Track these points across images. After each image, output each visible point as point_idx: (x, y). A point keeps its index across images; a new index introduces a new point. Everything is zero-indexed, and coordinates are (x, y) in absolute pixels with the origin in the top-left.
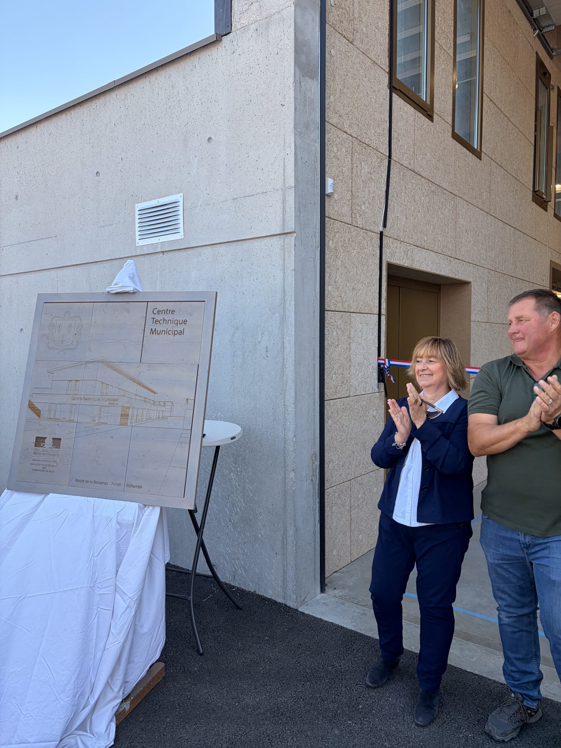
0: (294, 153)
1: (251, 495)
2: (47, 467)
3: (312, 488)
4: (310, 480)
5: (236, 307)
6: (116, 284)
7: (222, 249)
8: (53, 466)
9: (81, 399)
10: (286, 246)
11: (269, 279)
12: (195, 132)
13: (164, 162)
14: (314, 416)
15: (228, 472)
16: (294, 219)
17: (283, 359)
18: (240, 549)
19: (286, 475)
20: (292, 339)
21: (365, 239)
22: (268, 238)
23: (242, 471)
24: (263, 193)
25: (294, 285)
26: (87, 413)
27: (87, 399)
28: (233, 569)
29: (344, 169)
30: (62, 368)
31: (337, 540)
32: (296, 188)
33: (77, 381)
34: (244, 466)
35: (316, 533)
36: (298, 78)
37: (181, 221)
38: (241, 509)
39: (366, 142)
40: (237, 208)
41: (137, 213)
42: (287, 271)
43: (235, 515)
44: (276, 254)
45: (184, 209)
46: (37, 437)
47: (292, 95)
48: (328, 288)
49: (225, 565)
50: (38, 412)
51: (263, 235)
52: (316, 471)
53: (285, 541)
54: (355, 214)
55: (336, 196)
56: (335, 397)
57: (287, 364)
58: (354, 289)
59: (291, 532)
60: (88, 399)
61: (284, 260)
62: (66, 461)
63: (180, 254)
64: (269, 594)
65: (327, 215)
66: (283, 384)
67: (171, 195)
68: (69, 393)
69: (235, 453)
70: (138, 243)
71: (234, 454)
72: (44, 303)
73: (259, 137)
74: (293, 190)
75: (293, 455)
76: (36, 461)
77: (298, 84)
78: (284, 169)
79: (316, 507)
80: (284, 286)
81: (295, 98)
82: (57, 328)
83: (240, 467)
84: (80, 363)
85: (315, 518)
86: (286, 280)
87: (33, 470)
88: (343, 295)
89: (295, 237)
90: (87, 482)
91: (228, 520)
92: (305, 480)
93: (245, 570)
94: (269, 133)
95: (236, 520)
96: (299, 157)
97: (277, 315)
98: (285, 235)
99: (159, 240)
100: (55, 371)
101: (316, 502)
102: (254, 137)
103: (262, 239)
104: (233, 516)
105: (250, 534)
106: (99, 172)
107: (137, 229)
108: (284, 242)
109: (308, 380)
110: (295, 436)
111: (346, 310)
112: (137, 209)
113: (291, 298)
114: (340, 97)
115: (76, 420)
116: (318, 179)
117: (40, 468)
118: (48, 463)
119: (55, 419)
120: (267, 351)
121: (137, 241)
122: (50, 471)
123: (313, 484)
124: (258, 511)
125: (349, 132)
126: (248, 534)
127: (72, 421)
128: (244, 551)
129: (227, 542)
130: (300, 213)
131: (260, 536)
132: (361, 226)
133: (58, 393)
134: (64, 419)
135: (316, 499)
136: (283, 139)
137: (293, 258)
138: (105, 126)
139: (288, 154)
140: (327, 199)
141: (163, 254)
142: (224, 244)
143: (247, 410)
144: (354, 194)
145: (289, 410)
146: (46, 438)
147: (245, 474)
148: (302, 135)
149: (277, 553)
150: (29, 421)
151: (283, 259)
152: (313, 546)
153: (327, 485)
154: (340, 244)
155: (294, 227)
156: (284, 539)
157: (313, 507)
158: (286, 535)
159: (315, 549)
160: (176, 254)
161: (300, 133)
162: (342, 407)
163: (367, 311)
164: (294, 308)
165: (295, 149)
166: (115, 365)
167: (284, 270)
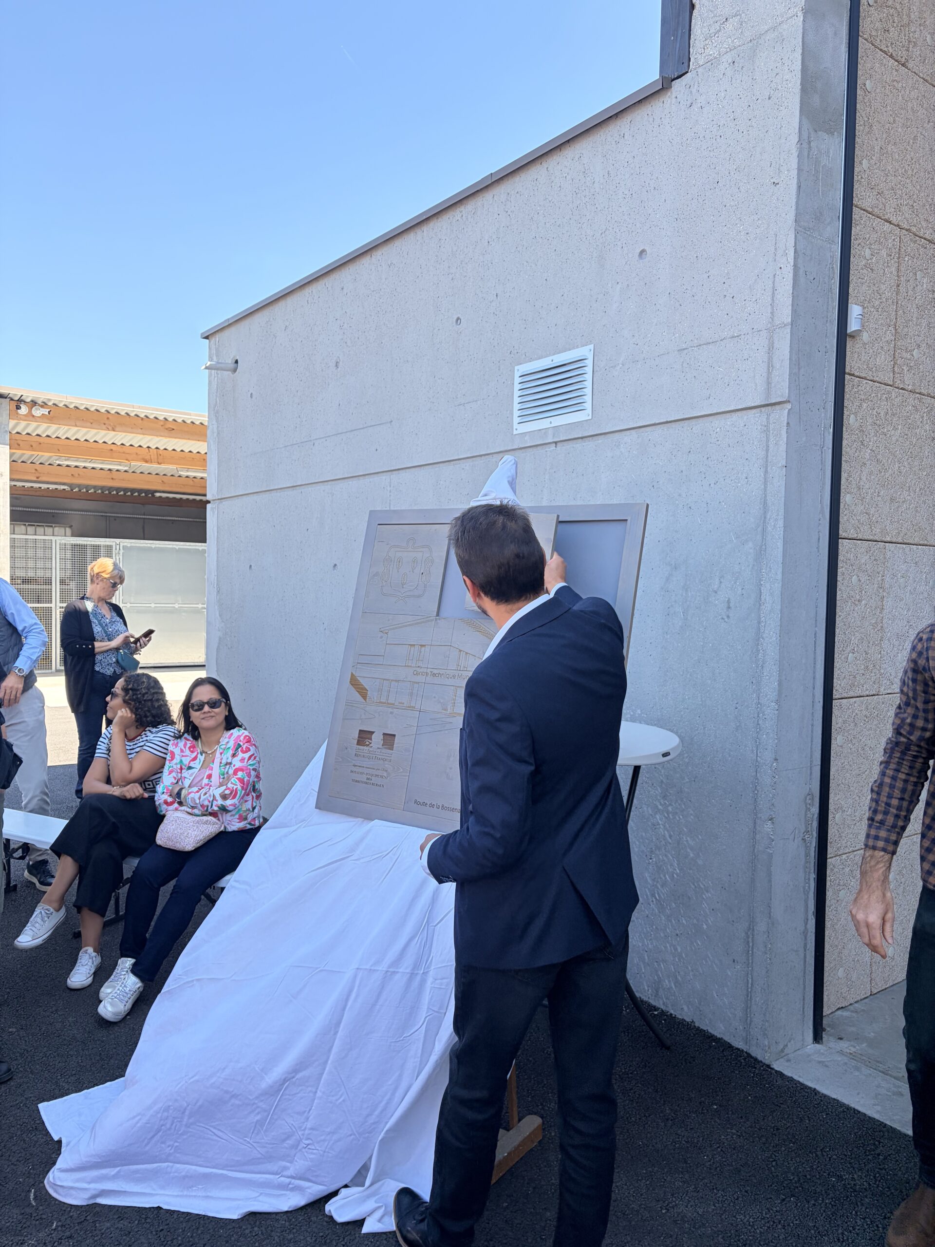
0: (792, 264)
1: (692, 855)
2: (373, 778)
3: (804, 853)
4: (800, 839)
5: (676, 532)
6: (486, 495)
7: (656, 433)
8: (382, 777)
9: (427, 674)
10: (771, 426)
11: (738, 483)
12: (619, 243)
13: (565, 295)
14: (812, 725)
15: (650, 812)
16: (788, 380)
17: (759, 623)
18: (668, 945)
19: (757, 827)
20: (777, 586)
21: (917, 410)
22: (739, 413)
23: (677, 813)
24: (733, 337)
25: (784, 493)
26: (435, 697)
27: (435, 675)
28: (656, 978)
29: (883, 287)
30: (400, 625)
31: (846, 952)
32: (794, 325)
33: (422, 646)
34: (679, 804)
35: (807, 933)
36: (805, 135)
37: (588, 391)
38: (672, 877)
39: (927, 236)
40: (685, 365)
41: (517, 380)
42: (771, 468)
43: (662, 886)
44: (753, 440)
45: (595, 371)
46: (360, 731)
47: (795, 165)
48: (846, 499)
49: (641, 969)
50: (363, 692)
51: (730, 409)
52: (812, 824)
53: (750, 940)
54: (900, 366)
55: (865, 336)
56: (851, 694)
57: (766, 632)
58: (892, 500)
59: (761, 926)
60: (437, 675)
61: (767, 451)
62: (402, 770)
63: (584, 444)
64: (719, 1030)
65: (847, 371)
66: (757, 667)
67: (574, 348)
68: (409, 665)
69: (664, 781)
70: (516, 429)
71: (662, 781)
72: (379, 525)
73: (730, 242)
74: (788, 330)
75: (770, 793)
76: (358, 767)
77: (805, 145)
78: (773, 293)
79: (809, 887)
80: (766, 496)
81: (800, 170)
82: (395, 564)
83: (672, 805)
84: (427, 619)
85: (807, 909)
86: (768, 483)
87: (353, 780)
88: (872, 511)
89: (789, 410)
90: (432, 806)
91: (648, 893)
92: (792, 837)
93: (676, 982)
94: (747, 233)
95: (663, 895)
96: (801, 272)
97: (750, 544)
98: (770, 408)
99: (551, 423)
100: (391, 629)
101: (809, 879)
102: (720, 244)
103: (727, 415)
104: (658, 888)
105: (686, 922)
106: (461, 318)
107: (516, 406)
108: (768, 419)
109: (804, 661)
110: (776, 760)
111: (876, 538)
112: (517, 375)
113: (778, 515)
114: (880, 160)
115: (418, 706)
116: (834, 308)
117: (364, 778)
118: (375, 772)
119: (388, 704)
120: (729, 607)
121: (515, 426)
122: (377, 785)
123: (806, 847)
124: (702, 884)
125: (894, 221)
126: (684, 921)
127: (412, 708)
128: (676, 949)
129: (647, 930)
130: (799, 369)
131: (705, 927)
132: (910, 388)
133: (393, 664)
134: (401, 705)
135: (809, 872)
136: (774, 242)
137: (783, 447)
138: (474, 246)
139: (781, 268)
140: (849, 343)
141: (556, 447)
142: (659, 426)
143: (687, 709)
144: (899, 330)
145: (766, 712)
146: (373, 732)
147: (681, 817)
148: (809, 233)
149: (735, 959)
150: (351, 704)
151: (765, 449)
152: (802, 956)
153: (830, 851)
154: (870, 420)
155: (787, 392)
156: (748, 937)
157: (804, 888)
158: (753, 930)
159: (805, 961)
160: (578, 445)
161: (805, 229)
162: (864, 713)
163: (916, 541)
164: (782, 532)
165: (795, 258)
166: (479, 623)
167: (767, 465)
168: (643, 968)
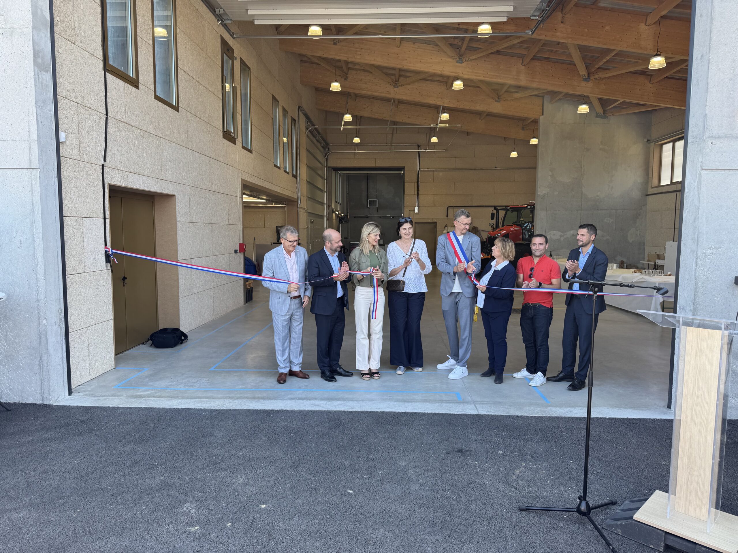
0: (36, 119)
1: (13, 339)
3: (59, 330)
4: (58, 325)
10: (33, 177)
11: (21, 196)
14: (59, 284)
16: (38, 160)
17: (34, 248)
19: (40, 322)
20: (41, 235)
21: (90, 169)
22: (18, 170)
24: (13, 140)
25: (40, 202)
29: (73, 125)
31: (79, 365)
32: (39, 141)
35: (63, 358)
36: (36, 73)
39: (88, 106)
42: (34, 192)
44: (25, 181)
47: (33, 83)
48: (65, 202)
52: (62, 320)
54: (82, 153)
55: (67, 143)
56: (74, 273)
57: (38, 252)
58: (84, 202)
59: (45, 358)
61: (32, 185)
64: (31, 400)
65: (61, 155)
66: (35, 264)
74: (36, 142)
75: (44, 310)
77: (37, 76)
79: (63, 342)
80: (33, 202)
81: (35, 85)
85: (62, 349)
86: (34, 198)
88: (76, 206)
89: (40, 172)
92: (54, 324)
94: (16, 102)
96: (40, 122)
97: (28, 220)
98: (31, 170)
101: (62, 339)
103: (13, 170)
108: (31, 174)
109: (53, 262)
110: (46, 297)
111: (78, 216)
113: (38, 209)
114: (67, 79)
116: (54, 135)
120: (21, 243)
123: (60, 328)
124: (19, 349)
125: (75, 101)
126: (12, 365)
130: (42, 157)
131: (21, 364)
132: (87, 161)
135: (62, 337)
136: (27, 109)
137: (38, 185)
139: (31, 119)
140: (61, 145)
143: (6, 283)
144: (81, 140)
145: (40, 281)
148: (41, 108)
149: (36, 373)
152: (62, 366)
153: (70, 330)
154: (72, 173)
155: (38, 165)
156: (40, 363)
157: (61, 342)
158: (42, 360)
159: (63, 368)
161: (39, 106)
162: (80, 279)
163: (95, 216)
164: (41, 216)
165: (37, 117)
167: (32, 191)
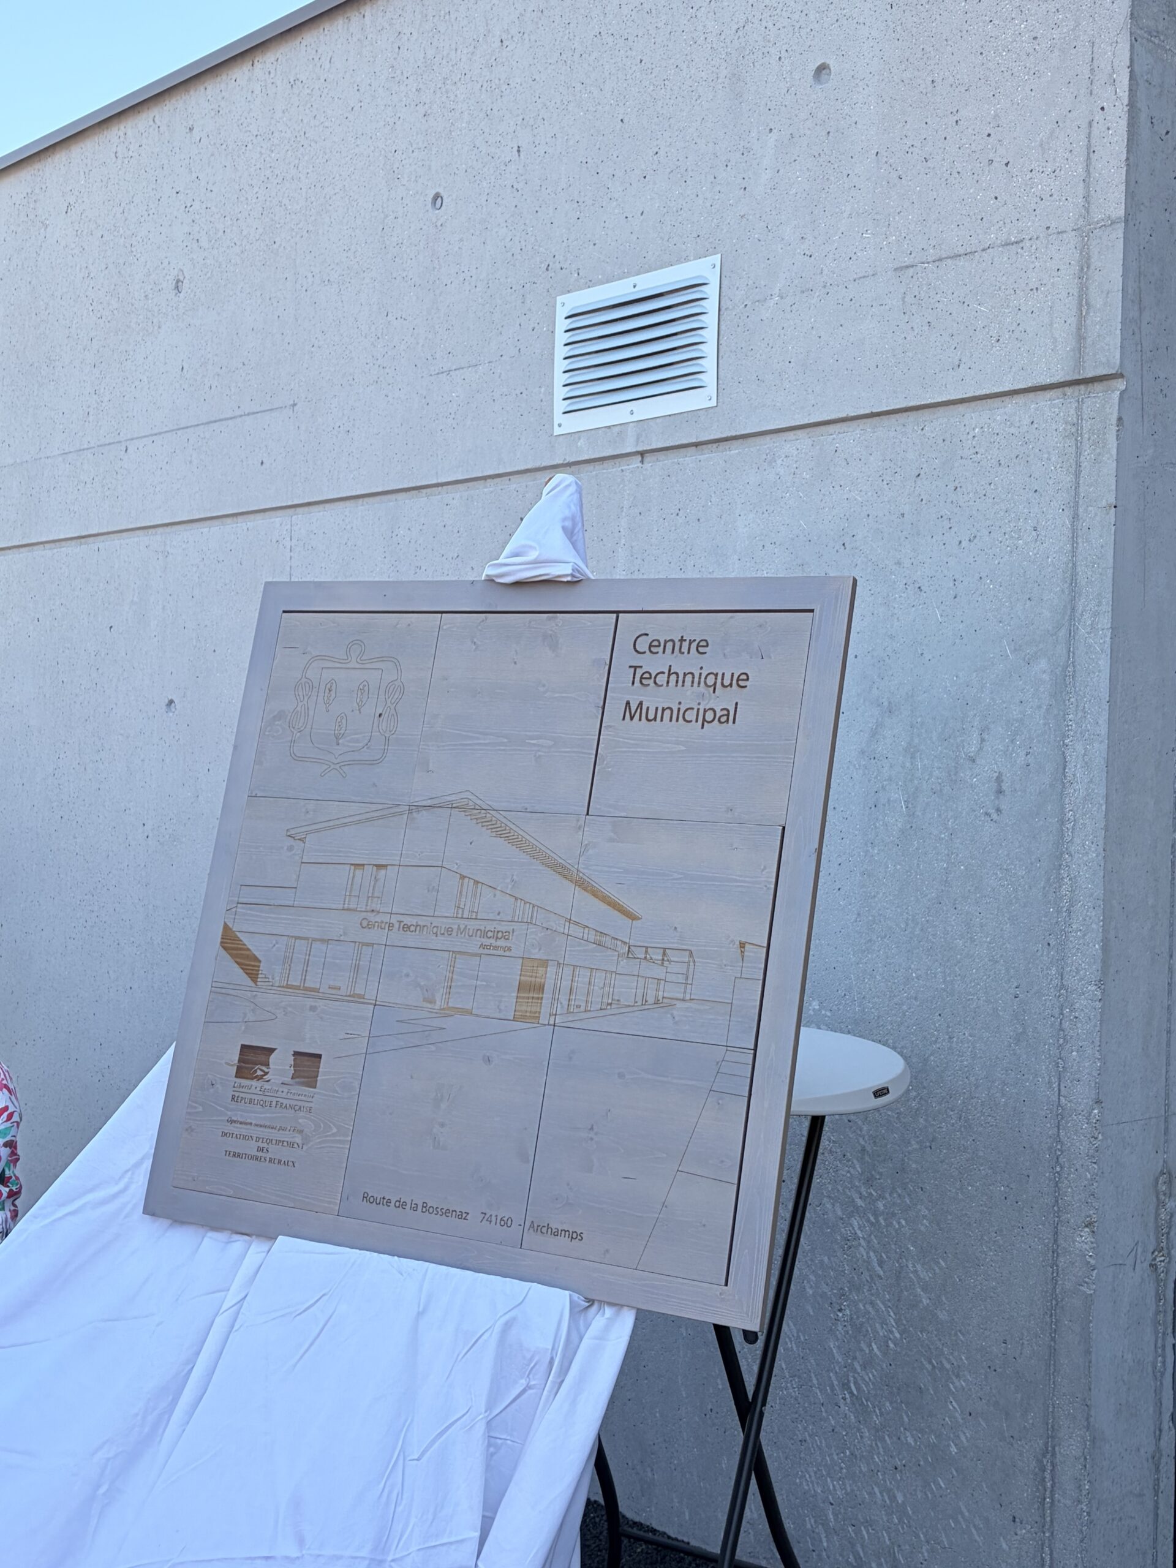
0: (1126, 102)
1: (925, 1301)
2: (272, 1148)
3: (1153, 1293)
4: (1146, 1264)
5: (892, 637)
6: (516, 555)
7: (850, 438)
8: (291, 1145)
9: (391, 925)
10: (1086, 425)
11: (1019, 539)
12: (773, 50)
13: (662, 153)
14: (1169, 1032)
15: (839, 1213)
16: (1119, 332)
17: (1062, 822)
18: (876, 1490)
19: (1061, 1241)
20: (1099, 749)
22: (1020, 399)
23: (894, 1215)
24: (1008, 244)
25: (1111, 561)
26: (407, 975)
27: (409, 927)
28: (851, 1559)
30: (331, 823)
32: (1131, 223)
33: (379, 867)
34: (899, 1196)
35: (1160, 1458)
37: (709, 350)
38: (885, 1349)
40: (909, 299)
41: (562, 324)
42: (1086, 510)
43: (864, 1367)
44: (1049, 453)
45: (723, 309)
46: (243, 1047)
49: (821, 1541)
50: (249, 965)
51: (1001, 389)
52: (1168, 1233)
53: (1047, 1475)
57: (1077, 840)
59: (1070, 1447)
60: (412, 928)
61: (1077, 474)
62: (335, 1130)
63: (700, 457)
66: (1059, 912)
67: (679, 261)
68: (352, 906)
69: (868, 1148)
70: (560, 425)
71: (863, 1150)
72: (284, 612)
73: (1001, 55)
74: (1119, 231)
75: (1088, 1170)
76: (238, 1125)
78: (1088, 158)
79: (1164, 1363)
80: (1074, 565)
82: (321, 694)
83: (884, 1198)
84: (392, 811)
85: (1159, 1403)
86: (1080, 540)
87: (228, 1153)
89: (1122, 393)
90: (401, 1204)
91: (836, 1383)
92: (1130, 1261)
94: (1035, 38)
95: (867, 1385)
96: (1143, 117)
97: (1043, 664)
98: (1082, 387)
99: (632, 413)
100: (311, 832)
101: (1164, 1347)
102: (980, 57)
103: (997, 402)
104: (855, 1371)
105: (915, 1441)
106: (443, 193)
107: (560, 379)
108: (1079, 409)
109: (1151, 902)
110: (1098, 1102)
112: (561, 313)
113: (1100, 604)
115: (370, 995)
117: (251, 1148)
118: (276, 1135)
119: (306, 989)
120: (1000, 792)
121: (558, 417)
122: (280, 1162)
123: (1158, 1281)
124: (948, 1360)
126: (910, 1440)
127: (358, 999)
128: (893, 1498)
129: (832, 1460)
130: (1141, 310)
131: (954, 1449)
133: (316, 905)
134: (334, 992)
135: (1164, 1334)
136: (1088, 58)
137: (1110, 466)
138: (471, 49)
139: (1102, 109)
141: (642, 462)
142: (855, 423)
143: (916, 999)
145: (1077, 1006)
146: (272, 1050)
147: (903, 1222)
148: (1157, 41)
149: (1016, 1515)
150: (223, 991)
151: (1072, 470)
152: (1150, 1505)
155: (1118, 356)
156: (1043, 1470)
157: (1154, 1367)
158: (1054, 1455)
159: (1157, 1515)
160: (689, 459)
161: (1150, 33)
164: (1108, 639)
165: (1130, 90)
166: (504, 820)
167: (1076, 504)
168: (824, 1540)
